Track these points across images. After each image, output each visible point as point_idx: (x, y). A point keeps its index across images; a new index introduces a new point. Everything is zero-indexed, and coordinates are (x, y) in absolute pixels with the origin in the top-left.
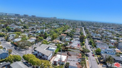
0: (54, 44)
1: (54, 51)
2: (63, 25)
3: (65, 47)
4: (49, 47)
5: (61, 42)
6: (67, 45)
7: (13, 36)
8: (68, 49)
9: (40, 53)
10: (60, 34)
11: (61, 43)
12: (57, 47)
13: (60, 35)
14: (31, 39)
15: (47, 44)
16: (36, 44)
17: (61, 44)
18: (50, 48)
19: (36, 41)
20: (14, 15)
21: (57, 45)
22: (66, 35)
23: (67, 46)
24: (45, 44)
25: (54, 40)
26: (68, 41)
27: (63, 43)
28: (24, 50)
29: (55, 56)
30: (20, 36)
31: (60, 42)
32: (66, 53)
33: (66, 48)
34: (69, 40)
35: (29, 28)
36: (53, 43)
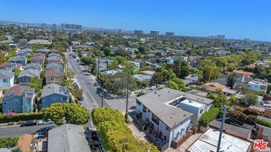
0: (205, 94)
1: (199, 115)
2: (244, 50)
3: (243, 109)
4: (183, 99)
5: (232, 92)
6: (252, 102)
7: (107, 62)
8: (259, 118)
9: (149, 111)
10: (230, 70)
11: (229, 94)
12: (213, 103)
13: (229, 73)
14: (143, 74)
15: (183, 91)
16: (153, 87)
17: (228, 98)
18: (186, 102)
19: (155, 81)
20: (133, 32)
21: (211, 98)
22: (251, 74)
23: (251, 107)
24: (175, 89)
25: (208, 84)
26: (258, 90)
27: (239, 96)
28: (115, 96)
29: (199, 131)
30: (120, 66)
31: (226, 90)
32: (247, 130)
33: (247, 112)
34: (262, 87)
35: (150, 53)
36: (203, 90)
